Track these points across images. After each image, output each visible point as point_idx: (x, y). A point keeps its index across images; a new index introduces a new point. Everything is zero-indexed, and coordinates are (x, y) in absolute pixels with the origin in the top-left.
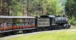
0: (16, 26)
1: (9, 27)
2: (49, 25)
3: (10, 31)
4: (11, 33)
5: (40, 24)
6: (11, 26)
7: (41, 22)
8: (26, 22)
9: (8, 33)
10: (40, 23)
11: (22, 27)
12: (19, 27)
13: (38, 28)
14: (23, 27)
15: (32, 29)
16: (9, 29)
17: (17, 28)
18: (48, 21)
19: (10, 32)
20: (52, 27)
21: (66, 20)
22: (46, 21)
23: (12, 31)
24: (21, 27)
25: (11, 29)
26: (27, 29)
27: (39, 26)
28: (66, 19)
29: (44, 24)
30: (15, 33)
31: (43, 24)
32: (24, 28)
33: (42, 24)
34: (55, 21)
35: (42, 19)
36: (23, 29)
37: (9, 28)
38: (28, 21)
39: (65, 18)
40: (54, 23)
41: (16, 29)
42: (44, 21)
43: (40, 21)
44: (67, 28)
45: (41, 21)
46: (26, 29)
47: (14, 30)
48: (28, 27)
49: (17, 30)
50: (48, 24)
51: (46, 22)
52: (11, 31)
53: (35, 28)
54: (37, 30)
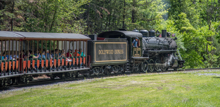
0: (29, 62)
1: (10, 63)
2: (125, 60)
3: (10, 75)
4: (13, 81)
5: (100, 57)
6: (14, 62)
7: (103, 49)
8: (60, 49)
9: (4, 82)
10: (100, 52)
11: (47, 66)
12: (40, 65)
13: (93, 67)
14: (51, 66)
15: (79, 71)
16: (8, 71)
17: (34, 67)
18: (122, 47)
19: (11, 78)
20: (134, 64)
21: (171, 46)
22: (118, 47)
23: (18, 74)
24: (45, 65)
25: (15, 70)
26: (63, 71)
27: (96, 62)
28: (170, 42)
29: (111, 58)
30: (26, 81)
31: (109, 57)
32: (53, 67)
33: (105, 56)
34: (141, 47)
35: (106, 42)
36: (51, 72)
37: (10, 68)
38: (68, 48)
39: (169, 39)
40: (139, 52)
41: (31, 69)
42: (112, 49)
43: (100, 47)
44: (175, 69)
45: (105, 47)
46: (60, 71)
47: (24, 73)
48: (67, 64)
49: (34, 73)
50: (122, 57)
51: (118, 52)
52: (14, 75)
53: (85, 68)
54: (92, 72)
